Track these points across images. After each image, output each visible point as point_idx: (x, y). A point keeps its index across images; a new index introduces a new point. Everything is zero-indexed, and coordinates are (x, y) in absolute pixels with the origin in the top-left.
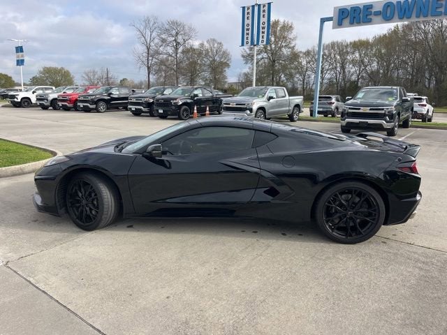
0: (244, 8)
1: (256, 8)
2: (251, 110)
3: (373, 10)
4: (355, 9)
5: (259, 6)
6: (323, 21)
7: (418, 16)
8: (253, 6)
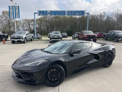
0: (9, 6)
1: (14, 7)
2: (23, 38)
3: (48, 12)
4: (43, 12)
5: (15, 6)
6: (35, 13)
7: (58, 15)
8: (13, 6)
